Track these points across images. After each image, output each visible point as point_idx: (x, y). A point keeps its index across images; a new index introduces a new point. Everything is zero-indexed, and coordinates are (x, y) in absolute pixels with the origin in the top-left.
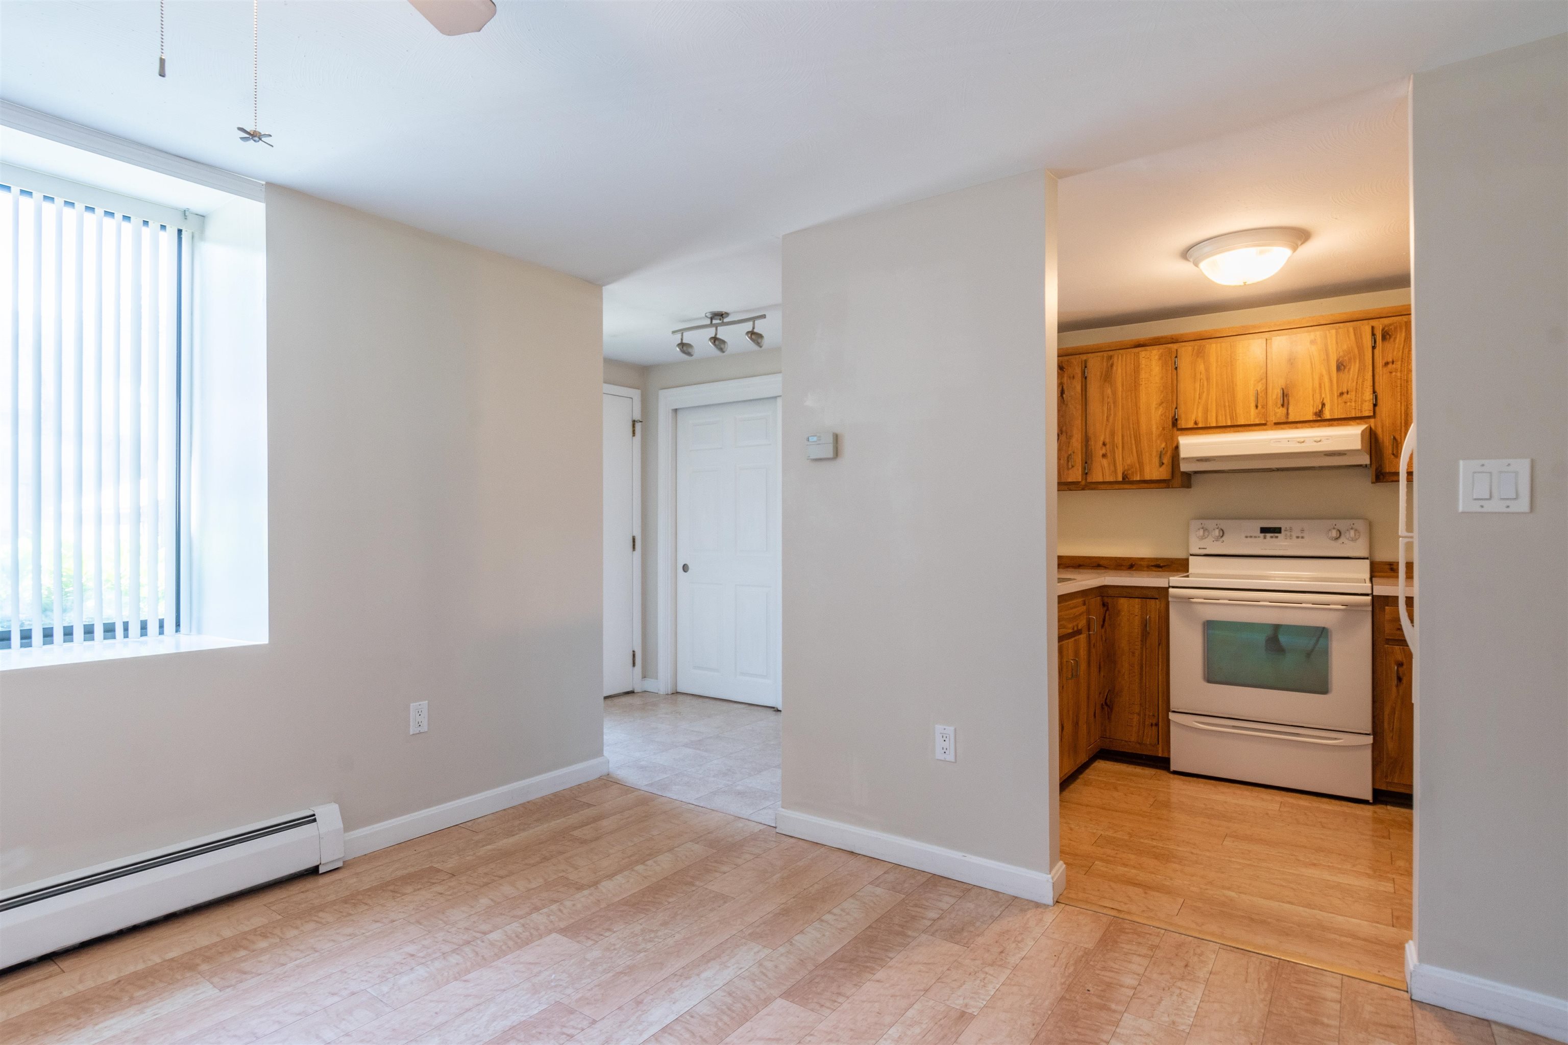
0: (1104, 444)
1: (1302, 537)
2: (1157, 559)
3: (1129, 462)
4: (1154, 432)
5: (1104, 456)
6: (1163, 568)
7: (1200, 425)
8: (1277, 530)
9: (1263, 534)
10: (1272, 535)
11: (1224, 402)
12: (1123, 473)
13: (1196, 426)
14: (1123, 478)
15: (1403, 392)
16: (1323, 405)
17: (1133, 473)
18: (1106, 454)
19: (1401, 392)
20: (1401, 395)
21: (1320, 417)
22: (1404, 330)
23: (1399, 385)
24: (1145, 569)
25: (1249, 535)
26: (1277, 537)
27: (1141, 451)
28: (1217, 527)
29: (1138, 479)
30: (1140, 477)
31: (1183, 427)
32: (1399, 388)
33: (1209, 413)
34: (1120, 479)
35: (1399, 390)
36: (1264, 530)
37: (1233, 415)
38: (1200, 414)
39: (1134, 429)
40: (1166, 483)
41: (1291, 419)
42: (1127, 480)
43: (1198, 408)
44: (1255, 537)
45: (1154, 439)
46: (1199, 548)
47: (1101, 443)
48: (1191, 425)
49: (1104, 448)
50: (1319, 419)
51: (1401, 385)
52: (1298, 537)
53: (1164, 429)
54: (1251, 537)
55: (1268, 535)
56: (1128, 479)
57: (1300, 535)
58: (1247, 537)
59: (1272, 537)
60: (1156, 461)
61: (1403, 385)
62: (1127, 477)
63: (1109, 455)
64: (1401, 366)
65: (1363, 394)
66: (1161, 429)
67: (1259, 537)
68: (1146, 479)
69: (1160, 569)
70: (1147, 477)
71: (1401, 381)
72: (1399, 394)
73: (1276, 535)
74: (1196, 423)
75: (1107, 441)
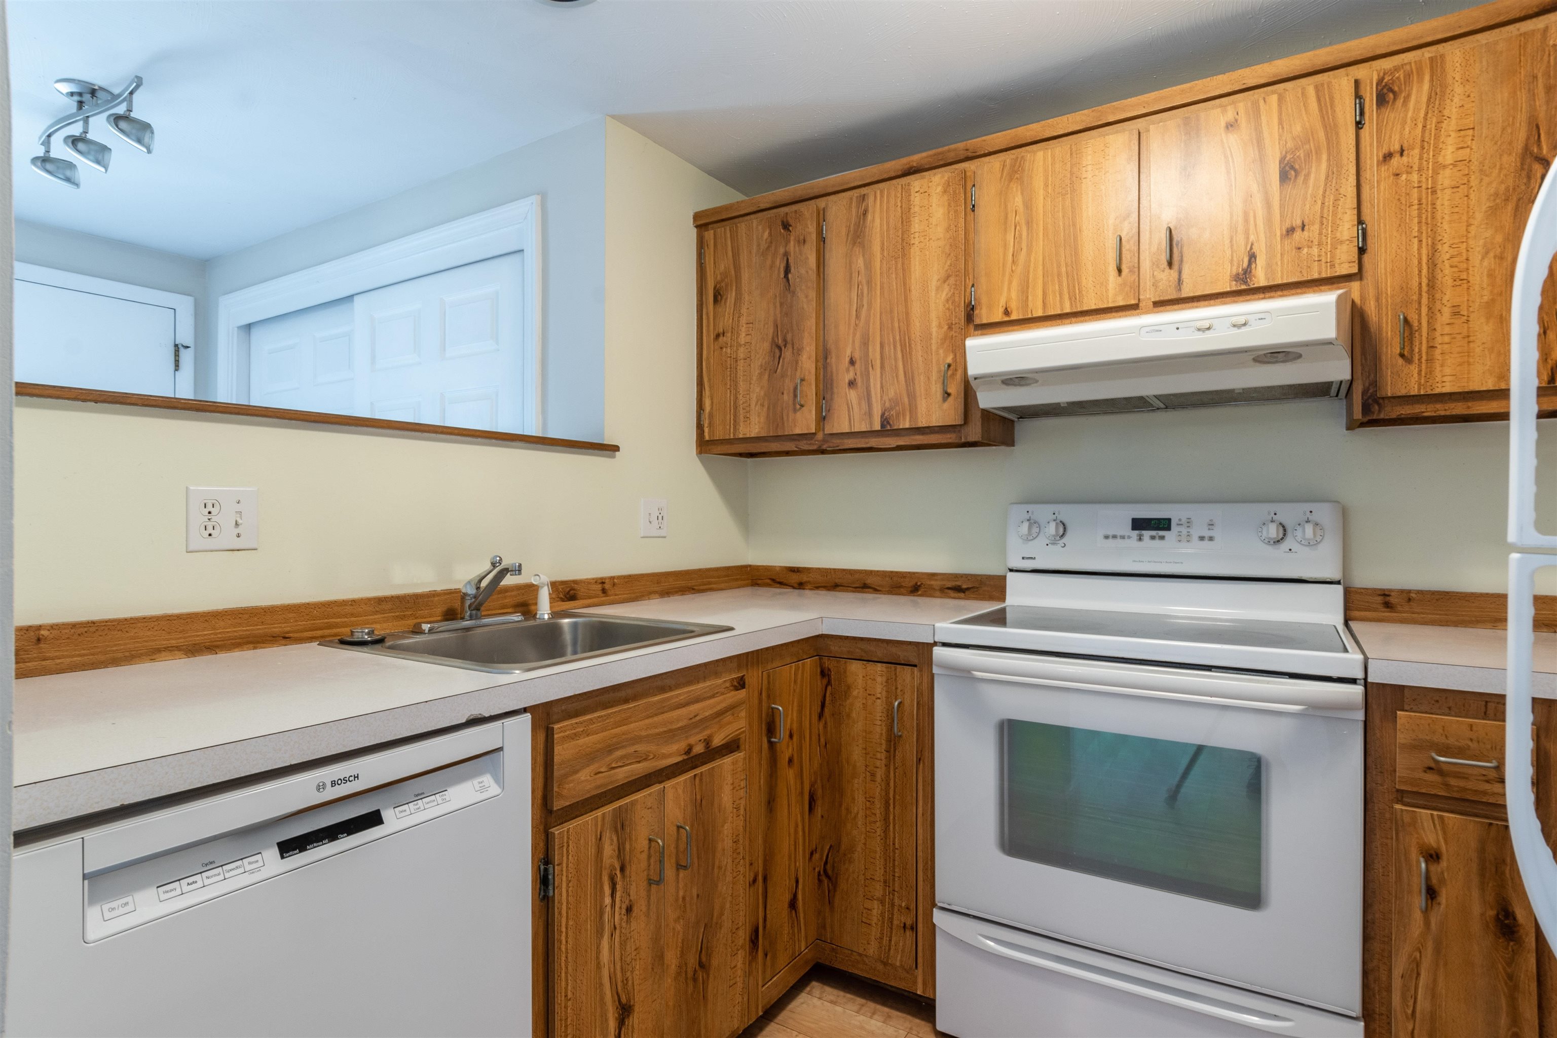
0: (852, 362)
1: (1211, 539)
2: (956, 576)
3: (892, 393)
4: (934, 334)
5: (852, 384)
6: (967, 593)
7: (1014, 317)
8: (1163, 525)
9: (1137, 532)
10: (1153, 533)
11: (1059, 266)
12: (883, 415)
13: (1007, 319)
14: (882, 426)
15: (1424, 216)
16: (1252, 257)
17: (898, 414)
18: (855, 379)
19: (1420, 216)
20: (1420, 223)
21: (1246, 283)
22: (1427, 78)
23: (1416, 202)
24: (938, 593)
25: (1110, 533)
26: (1162, 538)
27: (913, 373)
28: (1054, 517)
29: (907, 426)
30: (910, 421)
31: (985, 321)
32: (1416, 207)
33: (1030, 290)
34: (877, 427)
35: (1415, 213)
36: (1139, 524)
37: (1074, 292)
38: (1014, 295)
39: (900, 332)
40: (955, 432)
41: (1186, 292)
42: (889, 428)
43: (1010, 282)
44: (1123, 537)
45: (934, 347)
46: (1023, 558)
47: (847, 360)
48: (998, 317)
49: (851, 368)
50: (1244, 287)
51: (1420, 200)
52: (1202, 538)
53: (950, 328)
54: (1115, 537)
55: (1147, 534)
56: (890, 425)
57: (1207, 534)
58: (1107, 537)
59: (1153, 538)
60: (936, 390)
61: (1424, 201)
62: (888, 423)
63: (859, 381)
64: (1421, 158)
65: (1335, 227)
66: (946, 327)
67: (1129, 537)
68: (920, 425)
69: (962, 595)
70: (922, 422)
71: (1420, 192)
72: (1416, 220)
73: (1161, 533)
74: (1007, 312)
75: (857, 356)
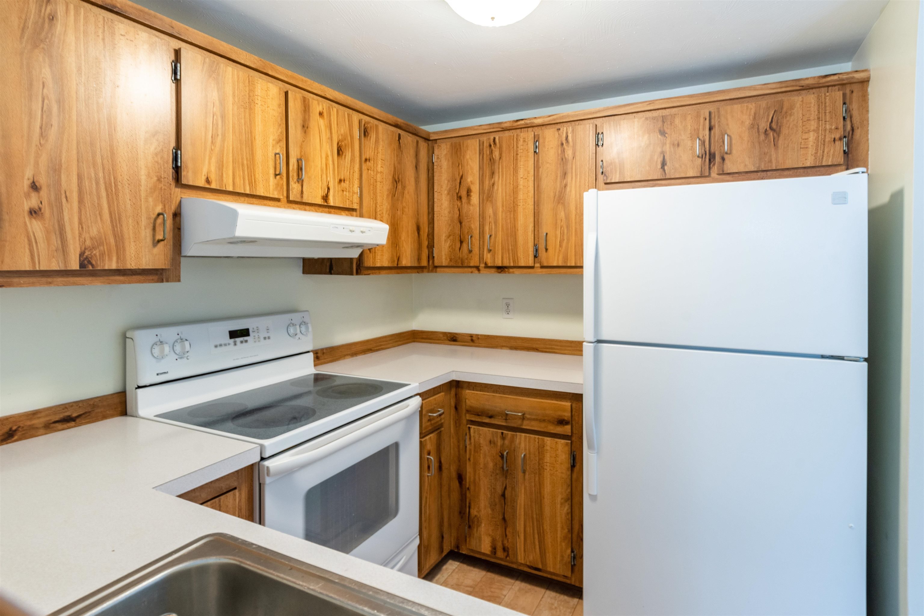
0: (35, 187)
1: (269, 338)
3: (94, 232)
4: (143, 182)
5: (34, 213)
7: (213, 186)
8: (245, 333)
9: (233, 340)
10: (241, 339)
11: (242, 159)
12: (81, 254)
13: (208, 186)
14: (82, 265)
16: (329, 189)
17: (102, 254)
18: (40, 209)
19: (373, 191)
20: (374, 194)
21: (326, 202)
22: (375, 132)
25: (218, 343)
26: (246, 341)
27: (119, 215)
28: (178, 337)
29: (114, 266)
30: (117, 262)
31: (191, 183)
32: (373, 187)
33: (224, 169)
34: (75, 265)
36: (234, 334)
37: (252, 180)
38: (213, 169)
39: (104, 169)
40: (157, 274)
41: (305, 200)
42: (90, 268)
43: (210, 158)
44: (225, 345)
45: (143, 194)
46: (158, 374)
47: (26, 183)
48: (201, 183)
49: (34, 195)
50: (326, 204)
51: (373, 184)
52: (265, 338)
53: (159, 180)
54: (221, 345)
55: (238, 340)
56: (92, 265)
57: (267, 335)
58: (216, 346)
59: (242, 342)
60: (146, 234)
62: (90, 263)
63: (47, 212)
65: (354, 186)
66: (155, 179)
67: (229, 344)
68: (129, 267)
69: (73, 424)
70: (131, 264)
71: (372, 181)
73: (246, 338)
74: (208, 181)
75: (42, 180)
